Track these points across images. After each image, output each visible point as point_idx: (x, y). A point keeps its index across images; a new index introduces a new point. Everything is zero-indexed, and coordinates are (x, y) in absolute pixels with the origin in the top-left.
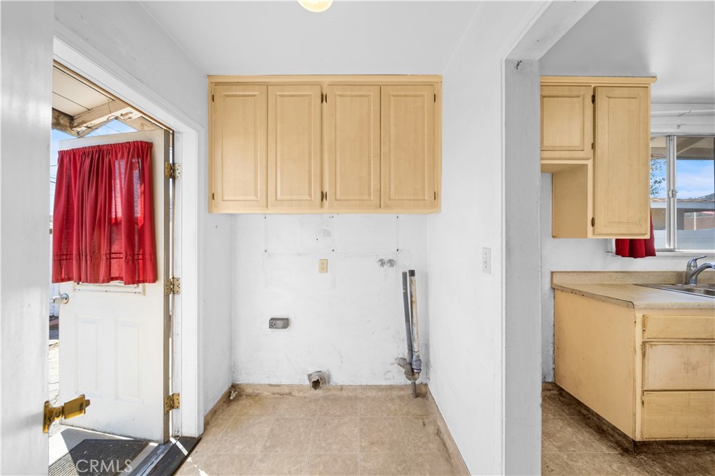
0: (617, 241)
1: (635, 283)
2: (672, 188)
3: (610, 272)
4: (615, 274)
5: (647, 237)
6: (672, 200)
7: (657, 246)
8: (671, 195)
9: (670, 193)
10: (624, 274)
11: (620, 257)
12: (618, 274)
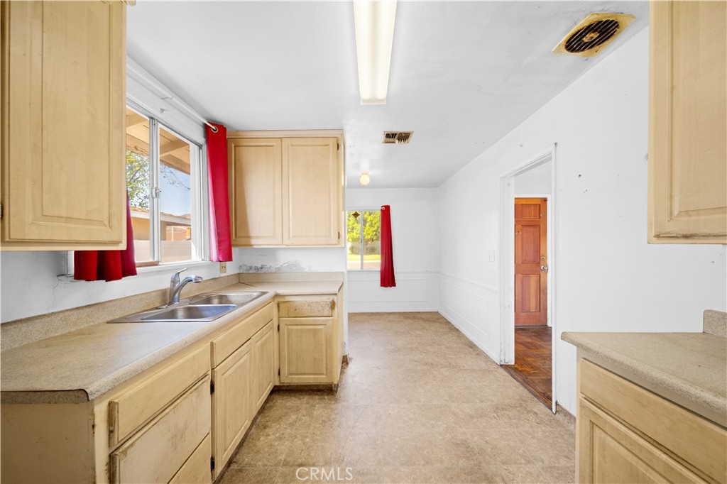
0: (77, 253)
1: (111, 318)
2: (155, 186)
3: (67, 310)
4: (75, 312)
5: (123, 247)
6: (155, 200)
7: (138, 258)
8: (154, 194)
9: (154, 190)
10: (92, 309)
11: (83, 283)
12: (81, 311)
